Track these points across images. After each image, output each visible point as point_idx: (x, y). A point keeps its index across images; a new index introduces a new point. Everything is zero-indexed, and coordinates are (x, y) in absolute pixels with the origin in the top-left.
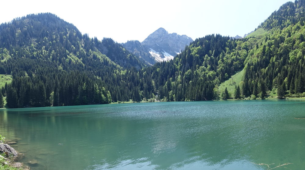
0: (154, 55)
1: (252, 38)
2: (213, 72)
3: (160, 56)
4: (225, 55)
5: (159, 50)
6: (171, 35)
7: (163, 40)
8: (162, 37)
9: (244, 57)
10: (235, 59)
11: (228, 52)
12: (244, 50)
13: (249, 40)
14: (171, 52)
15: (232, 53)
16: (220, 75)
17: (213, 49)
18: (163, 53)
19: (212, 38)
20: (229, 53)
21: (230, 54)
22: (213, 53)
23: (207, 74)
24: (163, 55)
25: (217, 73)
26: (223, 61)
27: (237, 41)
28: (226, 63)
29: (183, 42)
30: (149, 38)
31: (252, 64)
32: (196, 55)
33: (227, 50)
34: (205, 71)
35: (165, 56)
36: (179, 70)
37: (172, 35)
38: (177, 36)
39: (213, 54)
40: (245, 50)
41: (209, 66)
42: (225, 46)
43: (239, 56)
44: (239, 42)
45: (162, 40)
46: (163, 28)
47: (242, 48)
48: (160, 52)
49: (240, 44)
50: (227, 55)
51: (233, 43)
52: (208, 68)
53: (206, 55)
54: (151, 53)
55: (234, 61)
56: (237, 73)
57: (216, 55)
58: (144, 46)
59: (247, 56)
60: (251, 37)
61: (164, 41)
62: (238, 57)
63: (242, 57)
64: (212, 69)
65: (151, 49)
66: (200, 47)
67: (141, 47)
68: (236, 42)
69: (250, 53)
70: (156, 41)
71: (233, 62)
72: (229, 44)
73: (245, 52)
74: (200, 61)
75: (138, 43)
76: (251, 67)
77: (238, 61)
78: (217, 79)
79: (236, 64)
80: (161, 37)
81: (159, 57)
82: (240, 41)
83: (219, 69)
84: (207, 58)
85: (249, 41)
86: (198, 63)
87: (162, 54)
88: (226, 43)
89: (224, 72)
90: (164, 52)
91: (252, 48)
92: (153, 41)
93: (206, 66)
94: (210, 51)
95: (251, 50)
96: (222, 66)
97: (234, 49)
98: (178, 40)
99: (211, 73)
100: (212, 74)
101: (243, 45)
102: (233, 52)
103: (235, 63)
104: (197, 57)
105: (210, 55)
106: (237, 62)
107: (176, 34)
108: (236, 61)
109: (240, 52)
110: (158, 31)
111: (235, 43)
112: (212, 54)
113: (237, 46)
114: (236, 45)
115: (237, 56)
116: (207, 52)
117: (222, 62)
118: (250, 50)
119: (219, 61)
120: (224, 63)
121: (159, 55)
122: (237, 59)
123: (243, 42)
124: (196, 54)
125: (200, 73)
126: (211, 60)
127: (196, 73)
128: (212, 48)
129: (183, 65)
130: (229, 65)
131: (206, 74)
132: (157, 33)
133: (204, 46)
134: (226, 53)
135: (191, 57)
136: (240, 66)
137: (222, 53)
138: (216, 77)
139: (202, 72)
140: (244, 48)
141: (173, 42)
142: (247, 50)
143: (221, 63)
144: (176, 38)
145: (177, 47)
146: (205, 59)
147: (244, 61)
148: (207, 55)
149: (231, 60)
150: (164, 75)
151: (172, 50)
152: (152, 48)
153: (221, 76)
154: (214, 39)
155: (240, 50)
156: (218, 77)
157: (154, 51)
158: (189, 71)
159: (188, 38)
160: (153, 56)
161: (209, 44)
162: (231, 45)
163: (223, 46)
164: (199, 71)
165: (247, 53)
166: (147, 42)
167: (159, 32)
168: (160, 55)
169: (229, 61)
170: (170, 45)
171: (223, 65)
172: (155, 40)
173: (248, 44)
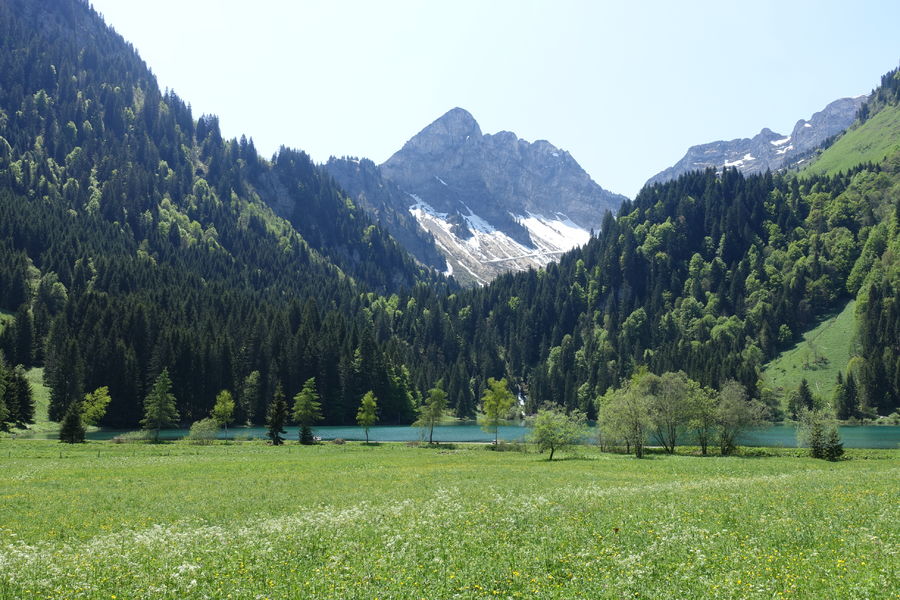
0: (429, 223)
1: (864, 173)
2: (734, 320)
3: (452, 230)
4: (767, 255)
5: (448, 203)
6: (491, 143)
7: (462, 164)
8: (461, 151)
9: (845, 258)
10: (811, 270)
11: (776, 241)
12: (841, 229)
13: (855, 180)
14: (494, 213)
15: (792, 246)
16: (763, 331)
17: (717, 229)
18: (464, 217)
19: (708, 185)
20: (782, 245)
21: (786, 249)
22: (717, 247)
23: (712, 327)
24: (464, 226)
25: (749, 323)
26: (763, 276)
27: (807, 192)
28: (776, 286)
29: (538, 172)
30: (408, 151)
31: (889, 290)
32: (659, 254)
33: (772, 232)
34: (699, 316)
35: (471, 230)
36: (590, 308)
37: (495, 141)
38: (516, 145)
39: (719, 251)
40: (846, 231)
41: (713, 299)
42: (763, 215)
43: (828, 257)
44: (813, 197)
45: (458, 161)
46: (465, 112)
47: (829, 222)
48: (452, 213)
49: (820, 205)
50: (775, 254)
51: (794, 203)
52: (710, 303)
53: (696, 257)
54: (416, 213)
55: (807, 279)
56: (824, 324)
57: (734, 253)
58: (392, 185)
59: (855, 254)
60: (860, 169)
61: (466, 166)
62: (821, 259)
63: (837, 262)
64: (724, 308)
65: (417, 199)
66: (667, 224)
67: (384, 187)
68: (803, 197)
69: (868, 241)
70: (437, 166)
71: (806, 282)
72: (777, 206)
73: (844, 238)
74: (673, 278)
75: (372, 173)
76: (886, 300)
77: (824, 277)
78: (751, 349)
79: (818, 287)
80: (455, 150)
81: (448, 232)
82: (820, 194)
83: (754, 311)
84: (700, 266)
85: (854, 188)
86: (667, 285)
87: (460, 220)
88: (766, 203)
89: (776, 320)
90: (469, 214)
91: (874, 221)
92: (422, 166)
93: (702, 298)
94: (707, 238)
95: (874, 232)
96: (764, 297)
97: (799, 229)
98: (520, 164)
99: (726, 324)
100: (730, 329)
101: (834, 209)
102: (798, 238)
103: (811, 284)
104: (664, 263)
105: (709, 256)
106: (820, 281)
107: (510, 136)
108: (818, 279)
109: (825, 238)
110: (445, 120)
111: (800, 200)
112: (714, 251)
113: (811, 213)
114: (804, 210)
115: (817, 257)
116: (696, 244)
117: (762, 282)
118: (864, 229)
119: (750, 279)
120: (768, 286)
121: (446, 227)
122: (818, 270)
123: (835, 196)
124: (656, 249)
125: (680, 322)
126: (717, 272)
127: (670, 322)
128: (713, 227)
129: (608, 291)
130: (790, 294)
131: (708, 328)
132: (441, 130)
133: (682, 218)
134: (767, 244)
135: (638, 263)
136: (832, 296)
137: (753, 246)
138: (748, 338)
139: (688, 318)
140: (839, 223)
141: (501, 173)
142: (854, 227)
143: (758, 288)
144: (511, 152)
145: (516, 193)
146: (692, 269)
147: (846, 273)
148: (698, 254)
149: (794, 272)
150: (540, 322)
151: (497, 207)
152: (418, 194)
153: (766, 334)
154: (719, 188)
155: (825, 230)
156: (753, 337)
157: (428, 207)
158: (636, 313)
159: (555, 155)
160: (427, 231)
161: (701, 211)
162: (787, 212)
163: (753, 216)
164: (677, 315)
165: (856, 239)
166: (401, 167)
167: (447, 129)
168: (450, 225)
169: (789, 278)
170: (488, 185)
171: (764, 293)
172: (434, 160)
173: (853, 205)
